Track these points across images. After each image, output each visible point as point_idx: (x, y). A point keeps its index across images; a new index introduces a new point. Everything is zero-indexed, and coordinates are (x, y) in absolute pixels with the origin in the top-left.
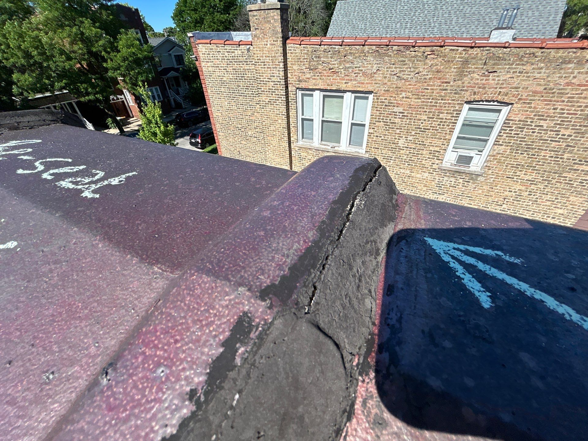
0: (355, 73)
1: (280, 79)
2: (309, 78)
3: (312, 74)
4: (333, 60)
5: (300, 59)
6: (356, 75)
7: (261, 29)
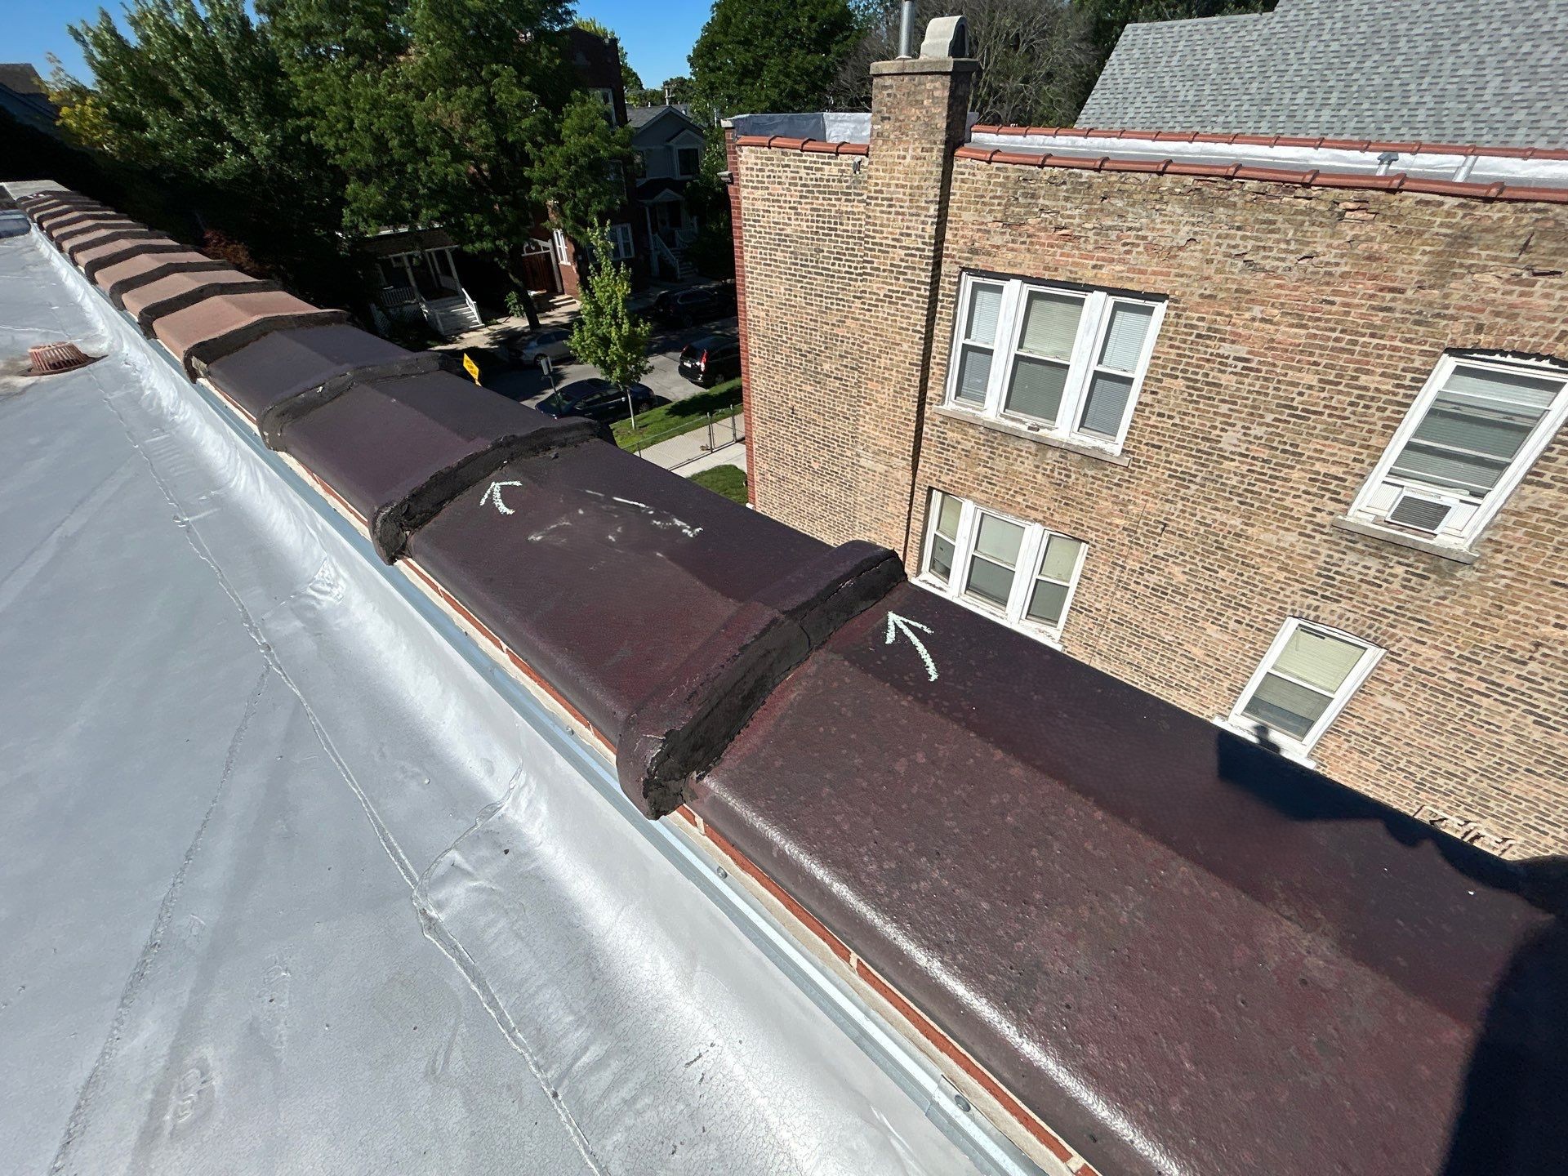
0: (1125, 244)
1: (924, 243)
2: (998, 247)
3: (1007, 237)
4: (1069, 205)
5: (982, 196)
6: (1127, 248)
7: (897, 120)
